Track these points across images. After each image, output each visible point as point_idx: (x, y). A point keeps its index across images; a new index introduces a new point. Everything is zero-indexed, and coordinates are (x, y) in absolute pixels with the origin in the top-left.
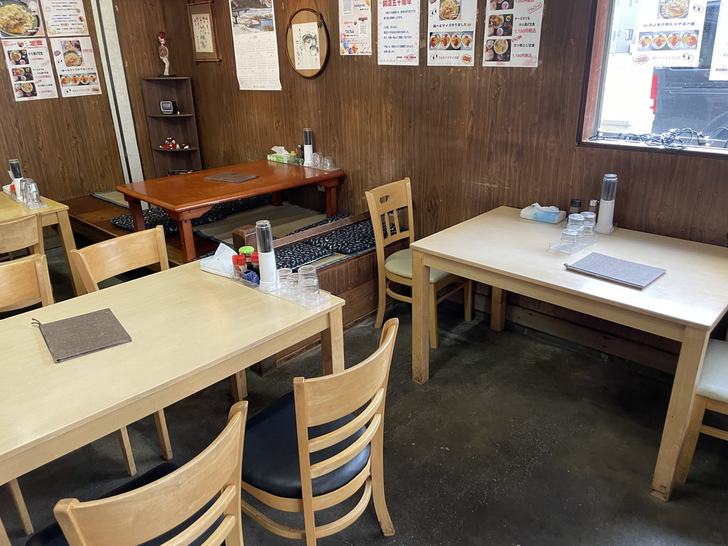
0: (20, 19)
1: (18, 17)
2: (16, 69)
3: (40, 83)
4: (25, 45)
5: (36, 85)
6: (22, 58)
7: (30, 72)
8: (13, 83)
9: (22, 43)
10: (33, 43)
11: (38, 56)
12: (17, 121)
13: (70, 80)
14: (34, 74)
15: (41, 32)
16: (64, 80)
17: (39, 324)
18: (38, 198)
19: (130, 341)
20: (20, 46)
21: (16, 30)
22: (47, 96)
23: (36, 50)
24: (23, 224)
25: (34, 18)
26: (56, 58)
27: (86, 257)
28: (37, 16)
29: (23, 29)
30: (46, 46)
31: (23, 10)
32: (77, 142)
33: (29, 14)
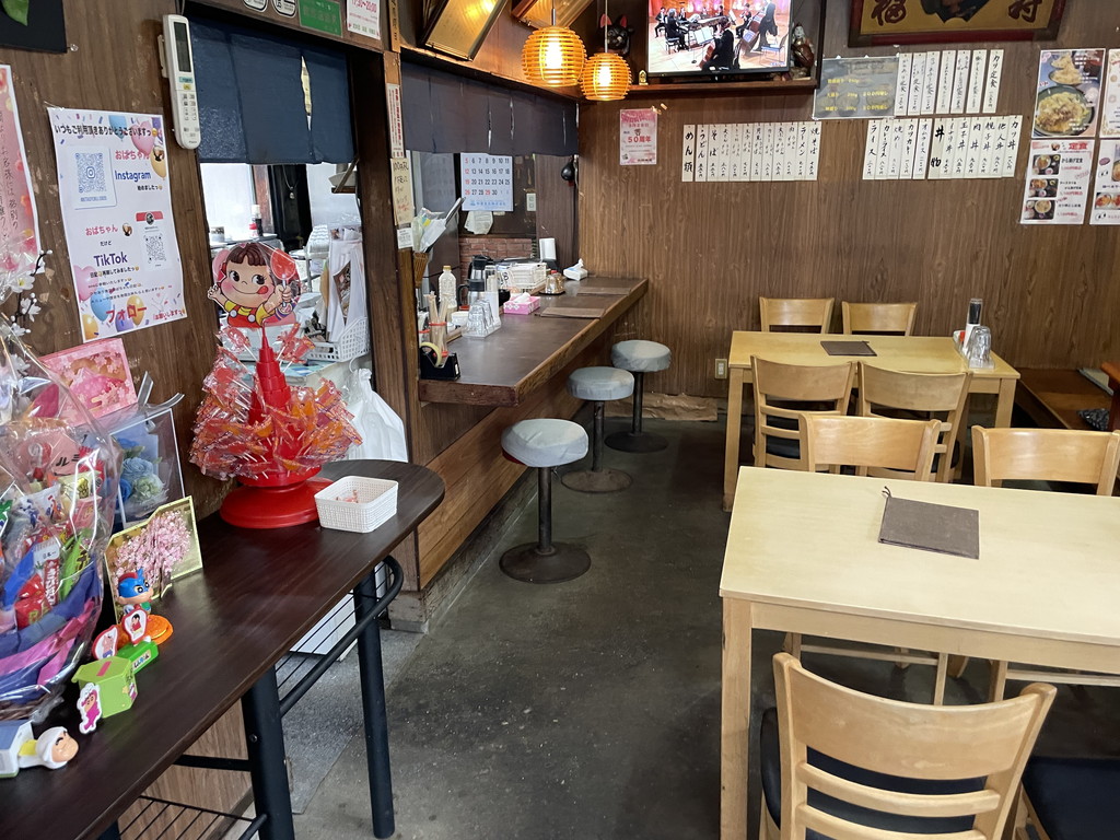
0: (1067, 113)
1: (1065, 109)
2: (1037, 180)
3: (1064, 202)
4: (1061, 149)
5: (1056, 205)
6: (1051, 166)
7: (1056, 185)
8: (1026, 198)
9: (1059, 146)
10: (1073, 146)
11: (1075, 164)
12: (1012, 250)
13: (1110, 200)
14: (1060, 189)
15: (1091, 131)
16: (1101, 199)
17: (889, 495)
18: (985, 355)
19: (977, 558)
20: (1054, 150)
21: (1056, 128)
22: (1068, 221)
23: (1074, 156)
24: (946, 381)
25: (1089, 111)
26: (1100, 168)
27: (990, 441)
28: (1093, 108)
29: (1065, 127)
30: (1092, 150)
31: (1076, 101)
32: (1086, 290)
33: (1083, 105)
